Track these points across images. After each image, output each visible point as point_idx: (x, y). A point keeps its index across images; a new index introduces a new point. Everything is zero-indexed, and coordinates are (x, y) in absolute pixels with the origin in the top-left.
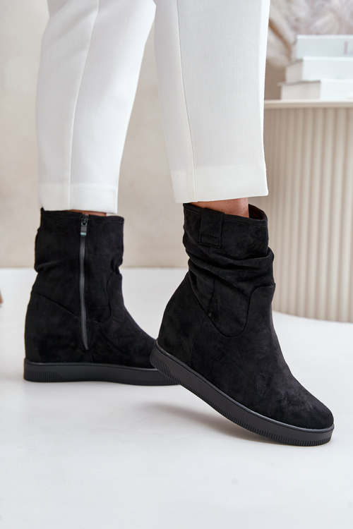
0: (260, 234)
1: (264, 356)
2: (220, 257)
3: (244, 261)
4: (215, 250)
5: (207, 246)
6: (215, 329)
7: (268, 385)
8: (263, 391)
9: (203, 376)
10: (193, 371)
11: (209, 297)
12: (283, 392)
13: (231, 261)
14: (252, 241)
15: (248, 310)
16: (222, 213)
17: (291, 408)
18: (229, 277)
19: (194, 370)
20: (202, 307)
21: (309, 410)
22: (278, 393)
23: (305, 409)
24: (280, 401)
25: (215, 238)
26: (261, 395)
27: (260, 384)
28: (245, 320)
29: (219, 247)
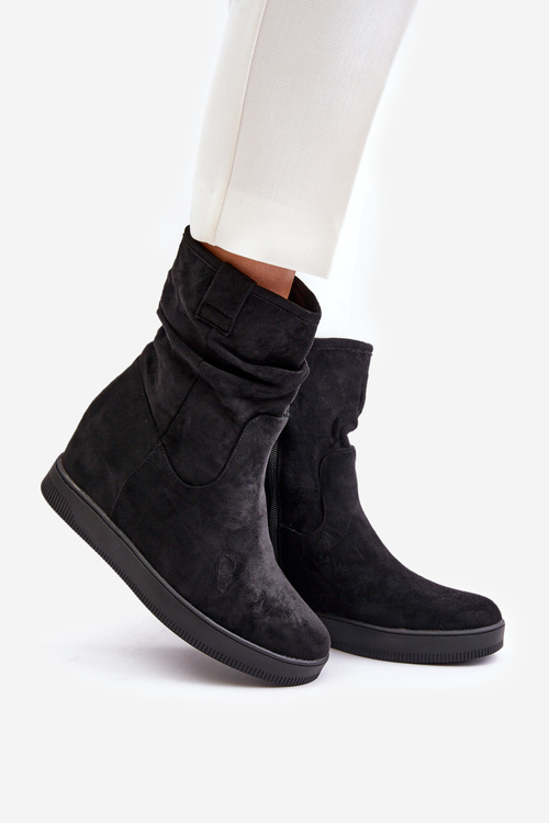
0: (303, 334)
1: (238, 527)
2: (223, 350)
4: (219, 336)
5: (208, 324)
6: (170, 466)
7: (236, 575)
8: (226, 586)
9: (131, 539)
10: (114, 526)
11: (173, 412)
12: (258, 591)
13: (238, 362)
14: (285, 341)
15: (234, 447)
16: (253, 281)
17: (267, 619)
18: (223, 385)
19: (117, 524)
20: (155, 425)
21: (295, 626)
22: (250, 591)
23: (291, 624)
24: (251, 606)
25: (227, 317)
26: (222, 591)
27: (224, 572)
28: (223, 463)
29: (227, 334)
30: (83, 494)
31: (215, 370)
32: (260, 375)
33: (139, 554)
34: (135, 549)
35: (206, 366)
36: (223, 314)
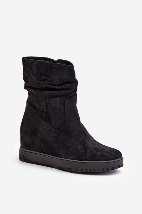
3: (63, 86)
4: (48, 82)
6: (51, 127)
7: (84, 146)
8: (83, 150)
9: (49, 154)
11: (46, 111)
12: (92, 147)
13: (56, 87)
15: (65, 111)
17: (98, 153)
19: (44, 153)
21: (108, 151)
22: (90, 148)
24: (92, 152)
25: (48, 76)
26: (82, 152)
27: (80, 147)
28: (64, 118)
29: (50, 81)
30: (31, 151)
31: (50, 92)
32: (63, 88)
35: (47, 92)
36: (47, 75)
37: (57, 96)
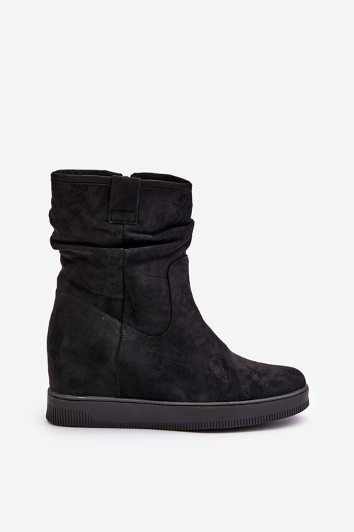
3: (165, 233)
5: (120, 223)
19: (127, 398)
20: (112, 315)
25: (131, 212)
26: (226, 381)
28: (169, 308)
29: (136, 223)
30: (89, 398)
31: (135, 250)
32: (165, 237)
33: (157, 402)
34: (153, 402)
35: (128, 251)
36: (128, 211)
37: (151, 259)
